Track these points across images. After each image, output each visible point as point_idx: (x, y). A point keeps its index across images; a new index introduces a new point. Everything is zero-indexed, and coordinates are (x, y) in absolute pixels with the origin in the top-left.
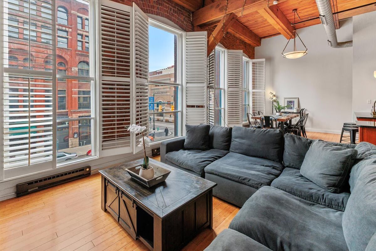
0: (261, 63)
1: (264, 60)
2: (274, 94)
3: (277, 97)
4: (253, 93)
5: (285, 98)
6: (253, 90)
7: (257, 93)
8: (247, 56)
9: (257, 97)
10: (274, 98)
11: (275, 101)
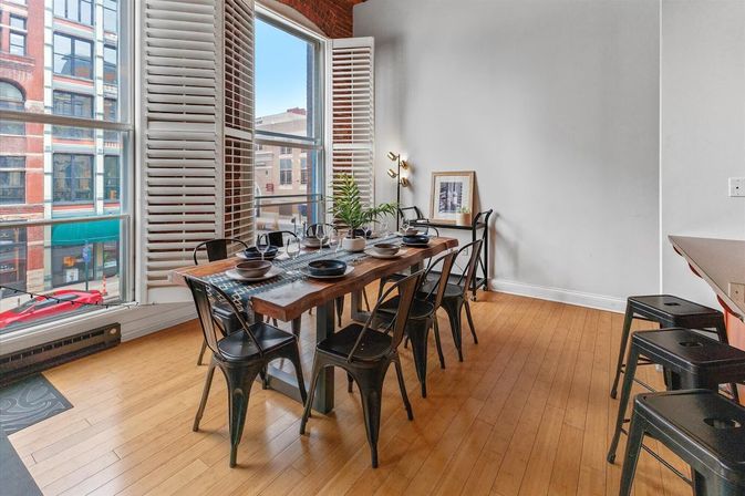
0: (361, 52)
1: (370, 41)
2: (404, 158)
3: (413, 171)
4: (334, 154)
5: (435, 175)
6: (337, 146)
7: (350, 155)
8: (313, 25)
9: (349, 168)
10: (405, 174)
11: (406, 183)
